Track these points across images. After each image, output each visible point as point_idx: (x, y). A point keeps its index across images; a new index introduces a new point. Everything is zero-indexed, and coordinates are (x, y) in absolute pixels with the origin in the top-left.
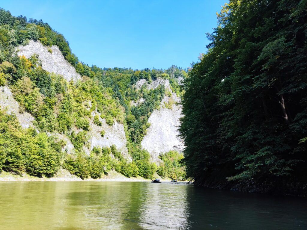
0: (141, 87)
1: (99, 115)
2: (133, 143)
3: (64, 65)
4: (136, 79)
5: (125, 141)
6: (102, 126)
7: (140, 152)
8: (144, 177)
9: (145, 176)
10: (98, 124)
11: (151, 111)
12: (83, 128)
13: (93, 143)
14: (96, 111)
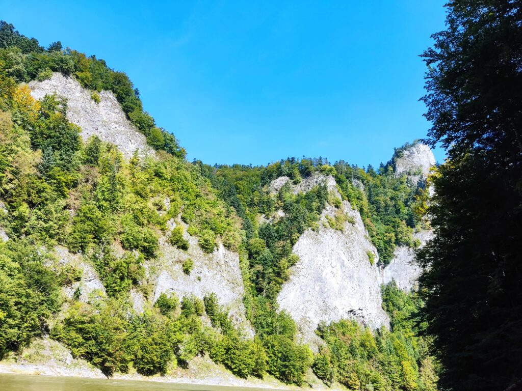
0: (279, 190)
1: (184, 227)
2: (260, 297)
3: (122, 129)
5: (242, 290)
6: (188, 250)
7: (273, 317)
8: (282, 379)
9: (284, 377)
10: (180, 245)
11: (300, 231)
12: (141, 251)
14: (179, 220)
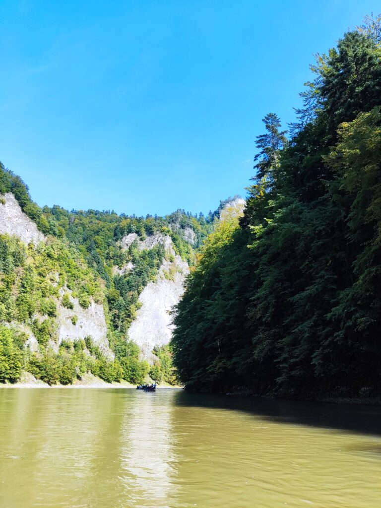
0: (129, 245)
1: (69, 292)
2: (116, 331)
3: (20, 220)
4: (122, 233)
5: (105, 330)
6: (74, 309)
7: (126, 345)
9: (132, 381)
10: (69, 306)
11: (144, 284)
12: (48, 314)
13: (62, 335)
14: (66, 288)
